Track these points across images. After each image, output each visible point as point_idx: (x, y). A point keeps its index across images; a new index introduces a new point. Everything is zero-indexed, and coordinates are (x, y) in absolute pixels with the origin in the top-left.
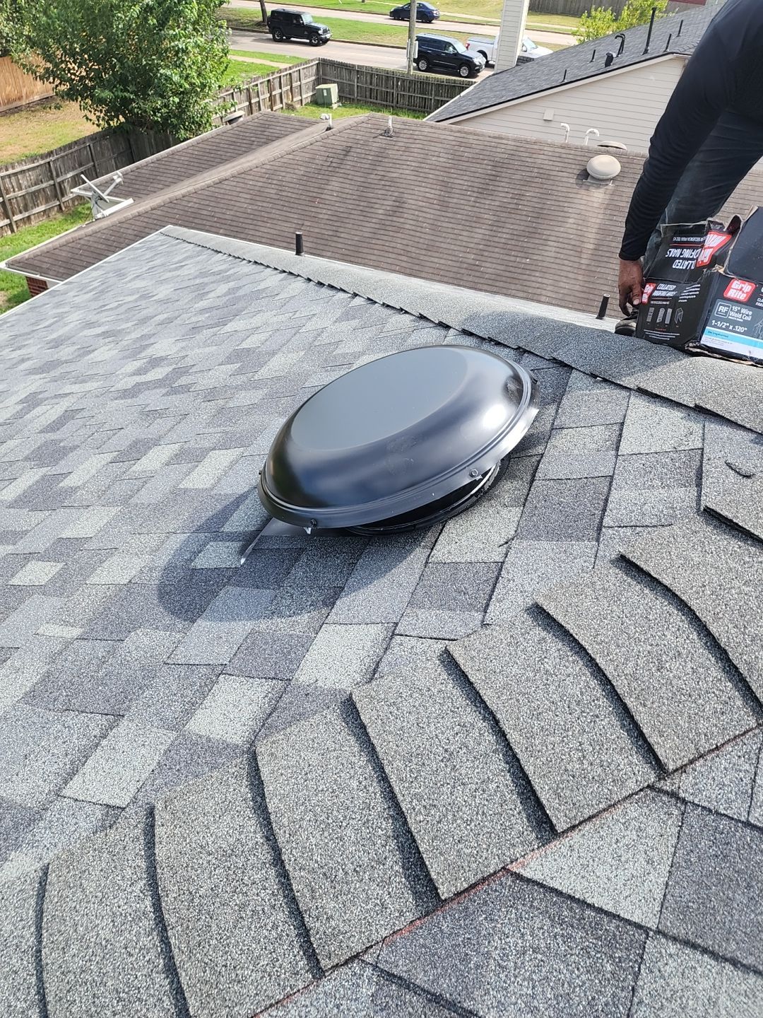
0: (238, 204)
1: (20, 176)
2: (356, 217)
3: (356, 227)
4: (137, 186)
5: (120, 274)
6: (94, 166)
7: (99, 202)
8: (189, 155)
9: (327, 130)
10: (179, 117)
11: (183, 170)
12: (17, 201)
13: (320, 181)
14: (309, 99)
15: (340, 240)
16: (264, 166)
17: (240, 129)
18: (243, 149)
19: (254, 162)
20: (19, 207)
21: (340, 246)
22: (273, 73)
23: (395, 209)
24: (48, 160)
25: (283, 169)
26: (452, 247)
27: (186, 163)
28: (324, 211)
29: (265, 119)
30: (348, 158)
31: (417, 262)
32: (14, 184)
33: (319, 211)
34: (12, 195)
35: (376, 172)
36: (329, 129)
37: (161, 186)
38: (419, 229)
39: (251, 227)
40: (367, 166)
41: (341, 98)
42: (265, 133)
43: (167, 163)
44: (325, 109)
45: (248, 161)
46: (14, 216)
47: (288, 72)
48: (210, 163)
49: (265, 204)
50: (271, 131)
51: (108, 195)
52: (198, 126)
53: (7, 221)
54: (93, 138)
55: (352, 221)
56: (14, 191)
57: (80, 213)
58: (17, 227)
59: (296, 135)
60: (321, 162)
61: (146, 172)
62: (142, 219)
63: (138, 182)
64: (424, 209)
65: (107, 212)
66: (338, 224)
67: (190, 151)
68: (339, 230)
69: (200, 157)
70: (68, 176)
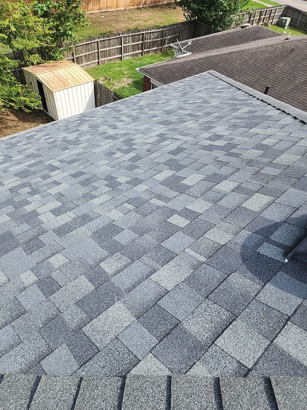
0: (235, 64)
1: (151, 34)
2: (285, 81)
3: (283, 86)
4: (195, 48)
6: (179, 35)
7: (179, 51)
8: (220, 39)
9: (286, 40)
10: (220, 21)
11: (215, 44)
12: (147, 44)
13: (274, 62)
14: (276, 23)
15: (274, 90)
16: (252, 50)
17: (245, 31)
18: (244, 40)
19: (248, 47)
20: (147, 46)
21: (273, 92)
22: (264, 8)
24: (164, 29)
25: (260, 53)
27: (218, 42)
28: (272, 76)
29: (258, 29)
30: (292, 54)
32: (149, 37)
33: (269, 75)
34: (146, 41)
35: (302, 63)
37: (204, 50)
39: (237, 75)
40: (299, 59)
42: (256, 35)
43: (210, 40)
45: (245, 46)
46: (144, 49)
47: (271, 9)
48: (228, 44)
49: (246, 67)
50: (259, 35)
51: (183, 49)
52: (225, 26)
53: (141, 51)
54: (183, 23)
55: (283, 83)
57: (168, 53)
58: (144, 54)
59: (270, 39)
60: (278, 54)
61: (200, 42)
62: (194, 62)
63: (196, 46)
65: (181, 56)
66: (276, 83)
67: (221, 37)
68: (275, 85)
69: (224, 40)
70: (169, 37)
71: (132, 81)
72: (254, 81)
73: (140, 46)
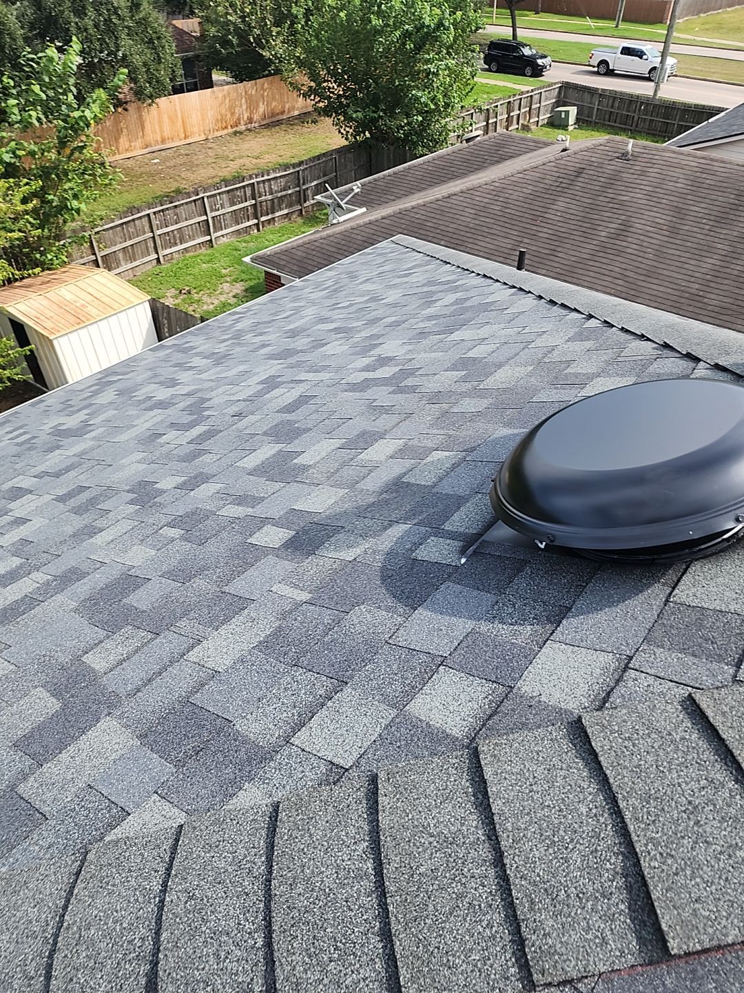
0: (462, 218)
1: (272, 182)
2: (576, 238)
3: (574, 248)
4: (372, 197)
5: (352, 276)
6: (336, 176)
7: (337, 209)
8: (423, 170)
9: (562, 151)
10: (419, 134)
11: (416, 184)
12: (266, 203)
13: (546, 201)
14: (546, 121)
15: (557, 259)
16: (494, 184)
17: (475, 147)
18: (476, 167)
19: (485, 179)
20: (267, 210)
21: (556, 265)
22: (515, 95)
23: (619, 232)
24: (297, 169)
25: (511, 187)
26: (675, 275)
27: (420, 177)
28: (545, 230)
29: (502, 138)
30: (580, 179)
31: (634, 287)
32: (267, 189)
33: (540, 229)
34: (263, 198)
35: (605, 194)
36: (564, 150)
37: (393, 198)
38: (641, 254)
39: (471, 240)
40: (597, 188)
41: (578, 120)
42: (499, 152)
43: (402, 177)
44: (560, 131)
45: (479, 179)
46: (262, 217)
47: (529, 94)
48: (442, 178)
49: (488, 220)
50: (506, 150)
51: (346, 203)
52: (436, 143)
53: (256, 221)
54: (339, 151)
55: (571, 242)
56: (266, 195)
57: (317, 217)
58: (263, 227)
59: (529, 155)
60: (551, 182)
61: (382, 184)
62: (372, 226)
63: (373, 193)
64: (651, 234)
65: (342, 219)
66: (557, 243)
67: (425, 167)
68: (557, 249)
69: (434, 172)
70: (313, 184)
71: (243, 288)
72: (509, 246)
73: (251, 210)
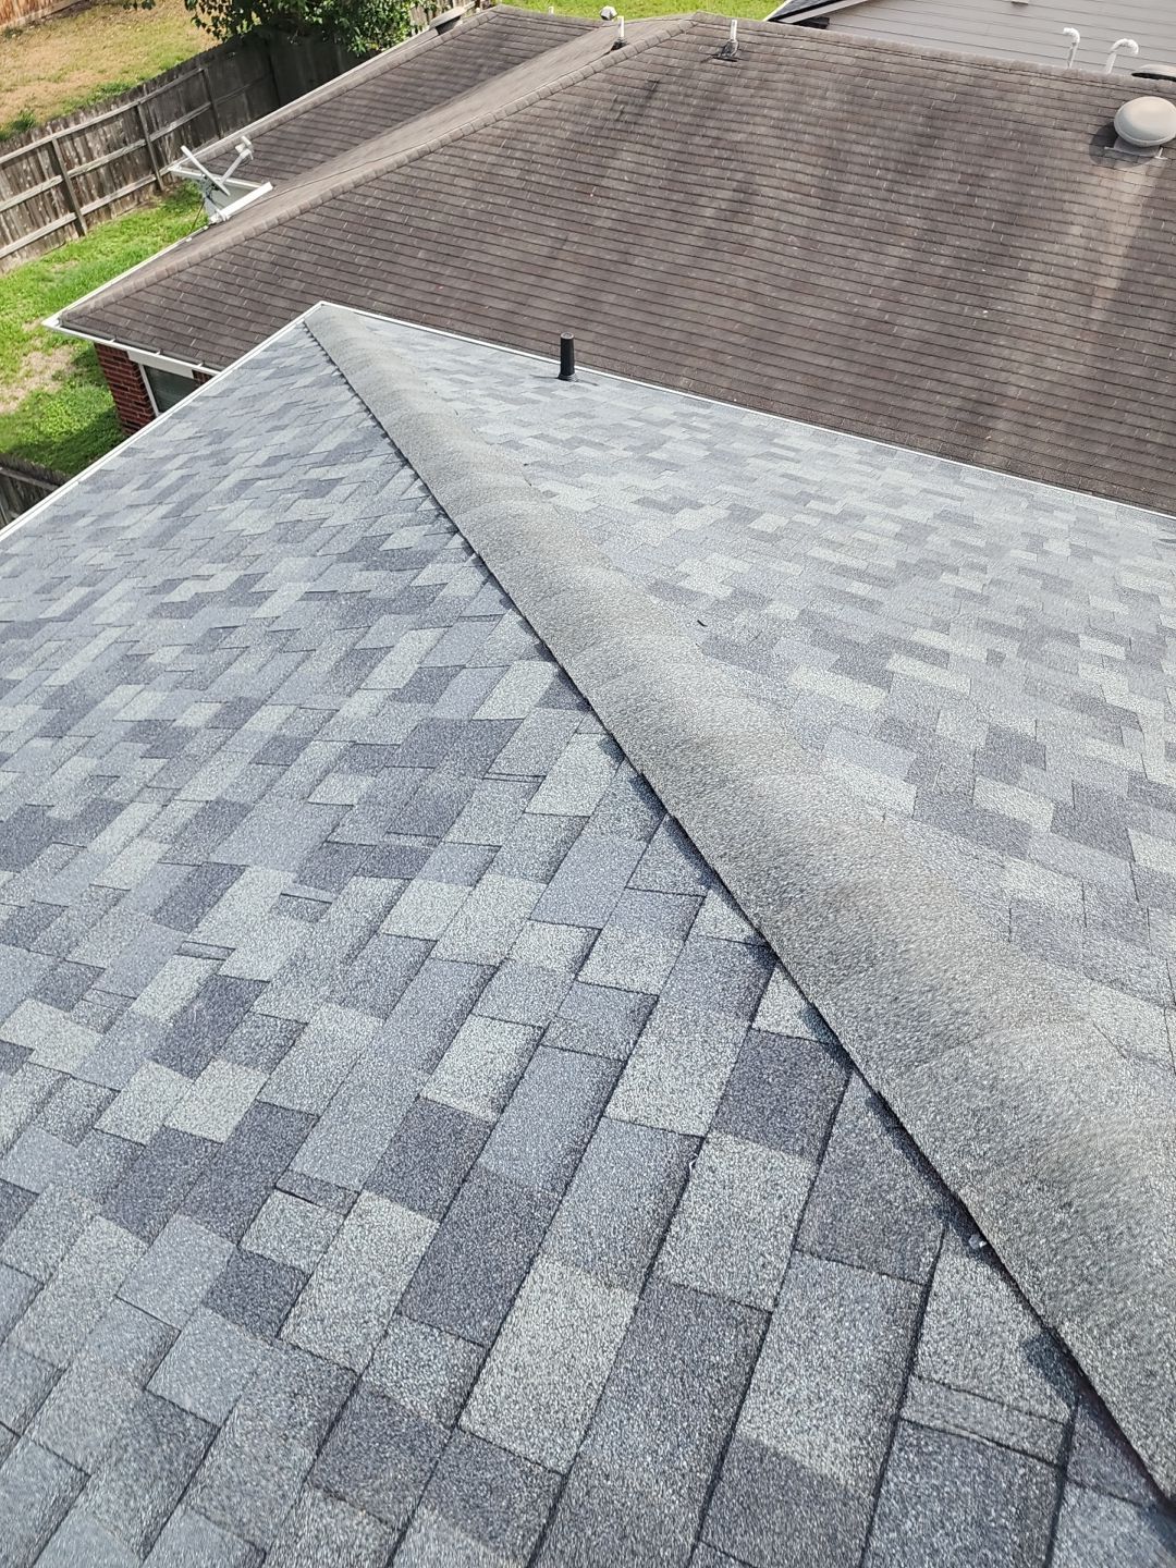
0: (452, 200)
1: (88, 136)
2: (662, 224)
3: (662, 245)
4: (280, 158)
6: (211, 107)
7: (213, 193)
8: (369, 96)
9: (615, 48)
11: (357, 124)
12: (85, 178)
13: (600, 151)
15: (634, 271)
16: (500, 124)
17: (456, 41)
20: (90, 191)
21: (631, 282)
23: (736, 206)
24: (135, 103)
25: (532, 128)
26: (841, 284)
27: (364, 110)
28: (605, 213)
29: (502, 22)
30: (654, 103)
31: (774, 315)
32: (80, 150)
33: (596, 211)
34: (77, 169)
35: (704, 131)
36: (618, 46)
37: (319, 157)
38: (779, 248)
39: (473, 245)
40: (687, 119)
42: (502, 50)
43: (332, 113)
45: (471, 111)
46: (81, 206)
48: (405, 110)
49: (499, 200)
50: (513, 44)
51: (230, 177)
53: (71, 216)
55: (656, 233)
56: (80, 163)
58: (88, 226)
59: (557, 53)
60: (603, 114)
61: (295, 130)
63: (282, 150)
64: (791, 207)
65: (228, 211)
66: (630, 238)
67: (371, 88)
68: (631, 251)
69: (388, 99)
70: (170, 129)
72: (545, 251)
73: (57, 197)
